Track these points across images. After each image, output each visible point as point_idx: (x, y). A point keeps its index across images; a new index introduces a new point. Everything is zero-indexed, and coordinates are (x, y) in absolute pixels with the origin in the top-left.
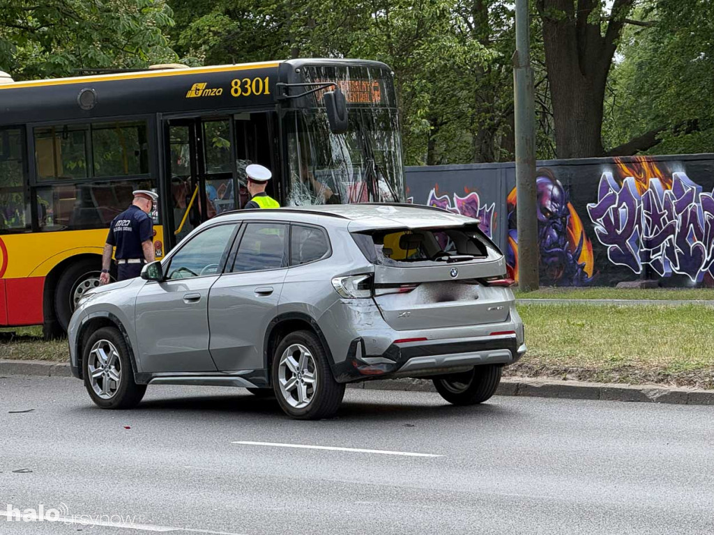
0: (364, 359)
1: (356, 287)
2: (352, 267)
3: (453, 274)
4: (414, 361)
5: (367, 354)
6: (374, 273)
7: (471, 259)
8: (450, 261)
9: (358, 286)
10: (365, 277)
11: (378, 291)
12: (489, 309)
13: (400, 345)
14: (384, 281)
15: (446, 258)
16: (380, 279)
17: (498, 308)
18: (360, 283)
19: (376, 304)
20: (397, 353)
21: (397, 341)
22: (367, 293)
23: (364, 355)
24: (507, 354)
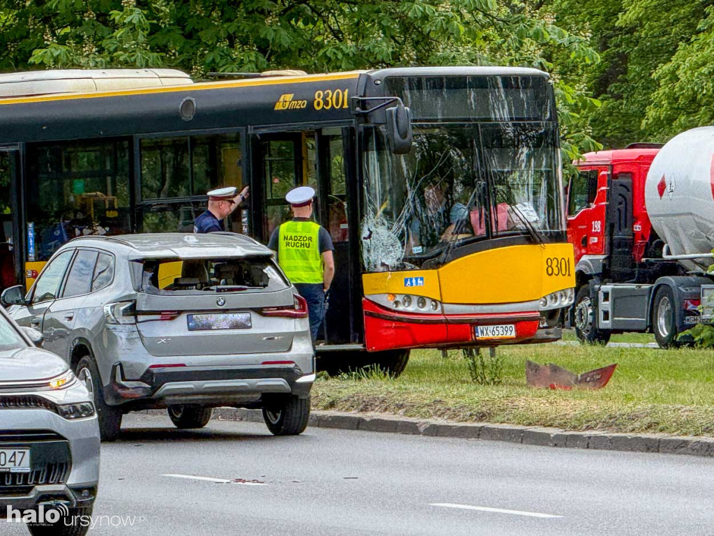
0: (123, 383)
1: (121, 313)
2: (120, 295)
3: (220, 303)
4: (169, 386)
5: (127, 378)
6: (136, 300)
7: (245, 289)
8: (219, 290)
9: (123, 312)
10: (129, 304)
11: (141, 318)
12: (265, 338)
13: (155, 370)
14: (145, 307)
15: (214, 287)
16: (142, 306)
17: (276, 338)
18: (124, 309)
19: (139, 331)
20: (153, 378)
21: (153, 366)
22: (132, 319)
23: (123, 379)
24: (282, 383)
